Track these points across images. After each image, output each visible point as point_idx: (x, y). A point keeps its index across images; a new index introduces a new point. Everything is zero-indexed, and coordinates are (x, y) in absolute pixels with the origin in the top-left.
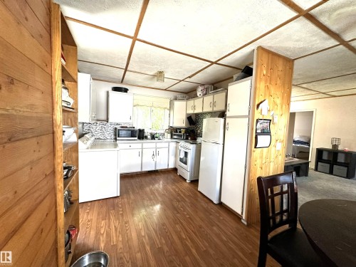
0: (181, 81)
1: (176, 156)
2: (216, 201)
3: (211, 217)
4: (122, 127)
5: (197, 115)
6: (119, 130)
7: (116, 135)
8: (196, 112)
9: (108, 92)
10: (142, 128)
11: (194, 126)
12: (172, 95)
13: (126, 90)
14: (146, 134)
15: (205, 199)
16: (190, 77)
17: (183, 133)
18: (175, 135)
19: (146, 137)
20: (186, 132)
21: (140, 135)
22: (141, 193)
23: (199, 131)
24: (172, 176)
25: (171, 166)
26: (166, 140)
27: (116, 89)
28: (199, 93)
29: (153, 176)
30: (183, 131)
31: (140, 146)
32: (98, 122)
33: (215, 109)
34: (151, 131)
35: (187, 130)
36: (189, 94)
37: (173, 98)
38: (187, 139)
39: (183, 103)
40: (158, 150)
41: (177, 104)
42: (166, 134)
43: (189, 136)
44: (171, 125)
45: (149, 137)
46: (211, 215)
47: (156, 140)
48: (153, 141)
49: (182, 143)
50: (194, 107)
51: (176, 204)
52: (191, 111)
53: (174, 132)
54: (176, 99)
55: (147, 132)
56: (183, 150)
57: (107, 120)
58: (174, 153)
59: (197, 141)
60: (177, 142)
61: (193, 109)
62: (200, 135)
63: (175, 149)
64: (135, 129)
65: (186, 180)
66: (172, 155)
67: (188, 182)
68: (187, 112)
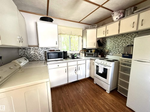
0: (99, 7)
1: (90, 69)
4: (51, 51)
6: (48, 53)
7: (46, 57)
10: (65, 51)
11: (102, 47)
13: (51, 20)
14: (68, 55)
18: (87, 54)
19: (68, 57)
21: (63, 55)
23: (107, 51)
24: (87, 83)
25: (88, 76)
27: (42, 19)
28: (115, 17)
31: (65, 64)
34: (71, 52)
37: (84, 28)
38: (97, 56)
40: (78, 66)
41: (89, 31)
43: (99, 54)
44: (84, 47)
45: (70, 56)
47: (76, 59)
48: (74, 60)
49: (98, 61)
50: (107, 32)
53: (87, 52)
54: (88, 28)
55: (69, 53)
56: (103, 67)
57: (38, 46)
58: (89, 67)
59: (106, 57)
60: (91, 59)
61: (105, 33)
62: (108, 53)
63: (89, 64)
64: (61, 51)
65: (106, 90)
66: (88, 69)
67: (108, 92)
68: (97, 37)
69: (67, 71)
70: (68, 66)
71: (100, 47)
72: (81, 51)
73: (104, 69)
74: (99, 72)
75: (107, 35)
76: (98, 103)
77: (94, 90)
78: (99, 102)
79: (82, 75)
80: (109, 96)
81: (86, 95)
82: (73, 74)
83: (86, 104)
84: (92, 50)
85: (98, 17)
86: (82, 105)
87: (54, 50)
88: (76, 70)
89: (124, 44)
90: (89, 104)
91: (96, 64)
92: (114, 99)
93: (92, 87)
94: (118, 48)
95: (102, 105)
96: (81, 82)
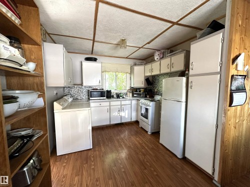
0: (140, 48)
1: (137, 111)
2: (180, 156)
3: (178, 174)
4: (93, 89)
5: (154, 77)
6: (91, 92)
7: (89, 96)
8: (153, 74)
9: (81, 62)
10: (109, 90)
11: (151, 86)
12: (131, 62)
13: (95, 60)
14: (112, 94)
15: (168, 152)
16: (148, 43)
17: (142, 92)
18: (135, 94)
19: (113, 97)
20: (145, 91)
21: (108, 95)
22: (110, 145)
23: (156, 90)
24: (134, 128)
25: (134, 119)
26: (128, 98)
28: (156, 57)
29: (120, 128)
30: (142, 90)
31: (107, 104)
32: (76, 86)
33: (173, 70)
34: (116, 92)
35: (145, 90)
36: (147, 59)
37: (132, 64)
38: (146, 97)
39: (142, 68)
40: (122, 107)
41: (136, 68)
42: (128, 93)
43: (148, 94)
44: (132, 86)
45: (115, 96)
46: (178, 172)
47: (121, 98)
48: (118, 99)
49: (143, 101)
50: (152, 70)
51: (142, 158)
52: (148, 74)
53: (135, 91)
54: (135, 65)
55: (114, 92)
56: (144, 106)
57: (82, 84)
58: (136, 109)
60: (138, 100)
62: (157, 93)
63: (136, 105)
64: (104, 90)
65: (147, 132)
66: (134, 111)
67: (149, 134)
68: (146, 75)
69: (110, 111)
70: (110, 106)
71: (149, 86)
72: (128, 90)
74: (142, 113)
79: (127, 117)
82: (116, 115)
87: (97, 89)
88: (119, 111)
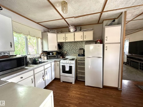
0: (63, 18)
17: (54, 54)
20: (57, 54)
25: (53, 78)
40: (45, 71)
49: (64, 61)
56: (69, 65)
58: (54, 69)
59: (66, 58)
60: (55, 61)
61: (65, 39)
62: (66, 55)
63: (54, 66)
65: (72, 83)
66: (53, 71)
67: (74, 83)
68: (58, 41)
69: (34, 80)
70: (34, 75)
71: (60, 50)
72: (41, 54)
73: (70, 66)
74: (66, 70)
75: (67, 41)
76: (73, 95)
77: (64, 87)
78: (73, 93)
79: (49, 79)
80: (75, 85)
81: (61, 95)
82: (41, 81)
83: (66, 102)
84: (54, 52)
85: (58, 25)
86: (64, 104)
88: (43, 76)
89: (76, 47)
90: (68, 100)
91: (61, 64)
92: (79, 86)
93: (61, 85)
94: (73, 50)
95: (75, 94)
96: (48, 87)
